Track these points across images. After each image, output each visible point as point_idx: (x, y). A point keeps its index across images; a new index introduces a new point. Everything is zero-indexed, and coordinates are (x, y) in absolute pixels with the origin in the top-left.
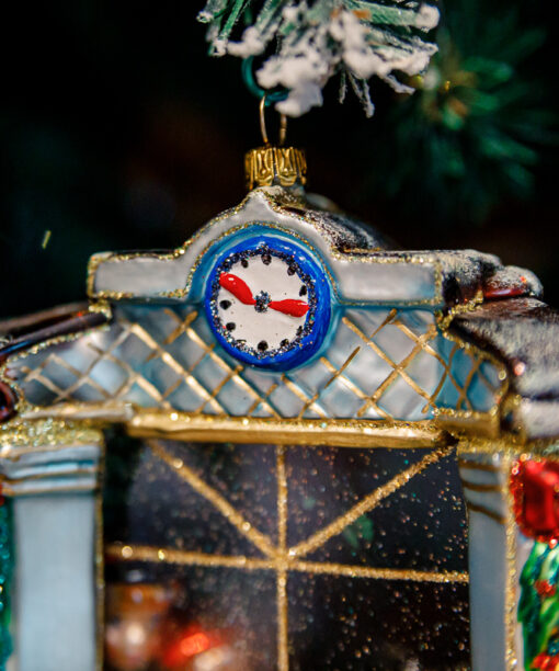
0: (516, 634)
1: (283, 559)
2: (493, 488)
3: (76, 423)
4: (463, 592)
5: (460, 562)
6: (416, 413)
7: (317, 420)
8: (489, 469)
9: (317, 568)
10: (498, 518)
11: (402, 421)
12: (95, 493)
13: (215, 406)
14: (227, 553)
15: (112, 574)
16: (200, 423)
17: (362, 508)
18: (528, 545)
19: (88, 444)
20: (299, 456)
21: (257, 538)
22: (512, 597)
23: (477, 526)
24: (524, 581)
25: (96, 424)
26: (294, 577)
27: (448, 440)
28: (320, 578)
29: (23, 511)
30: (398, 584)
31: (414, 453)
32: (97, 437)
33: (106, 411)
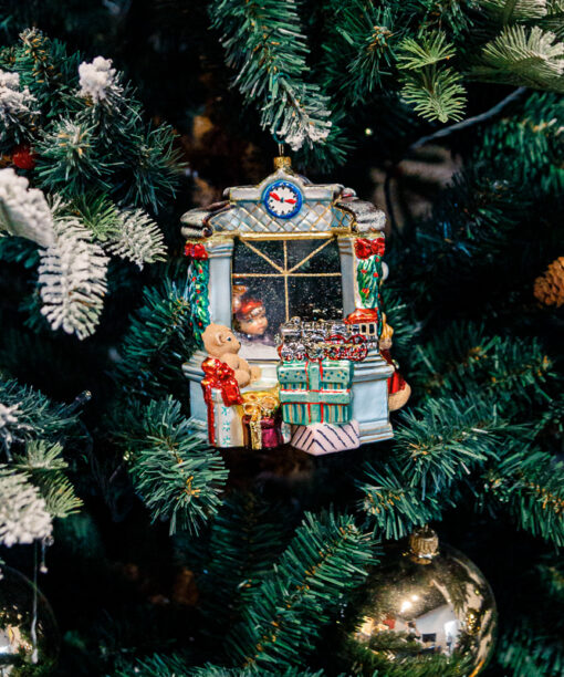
0: (356, 284)
1: (286, 274)
2: (350, 247)
3: (226, 237)
4: (339, 278)
5: (339, 270)
6: (326, 229)
7: (297, 232)
8: (349, 242)
9: (296, 275)
10: (351, 254)
11: (322, 231)
12: (230, 257)
13: (267, 230)
14: (269, 273)
15: (234, 282)
16: (262, 235)
17: (308, 258)
18: (359, 260)
19: (230, 242)
20: (290, 243)
21: (279, 268)
22: (356, 274)
23: (344, 258)
24: (358, 270)
25: (231, 236)
26: (290, 278)
27: (335, 236)
28: (297, 278)
29: (212, 262)
30: (320, 277)
31: (323, 241)
32: (231, 241)
33: (235, 233)
